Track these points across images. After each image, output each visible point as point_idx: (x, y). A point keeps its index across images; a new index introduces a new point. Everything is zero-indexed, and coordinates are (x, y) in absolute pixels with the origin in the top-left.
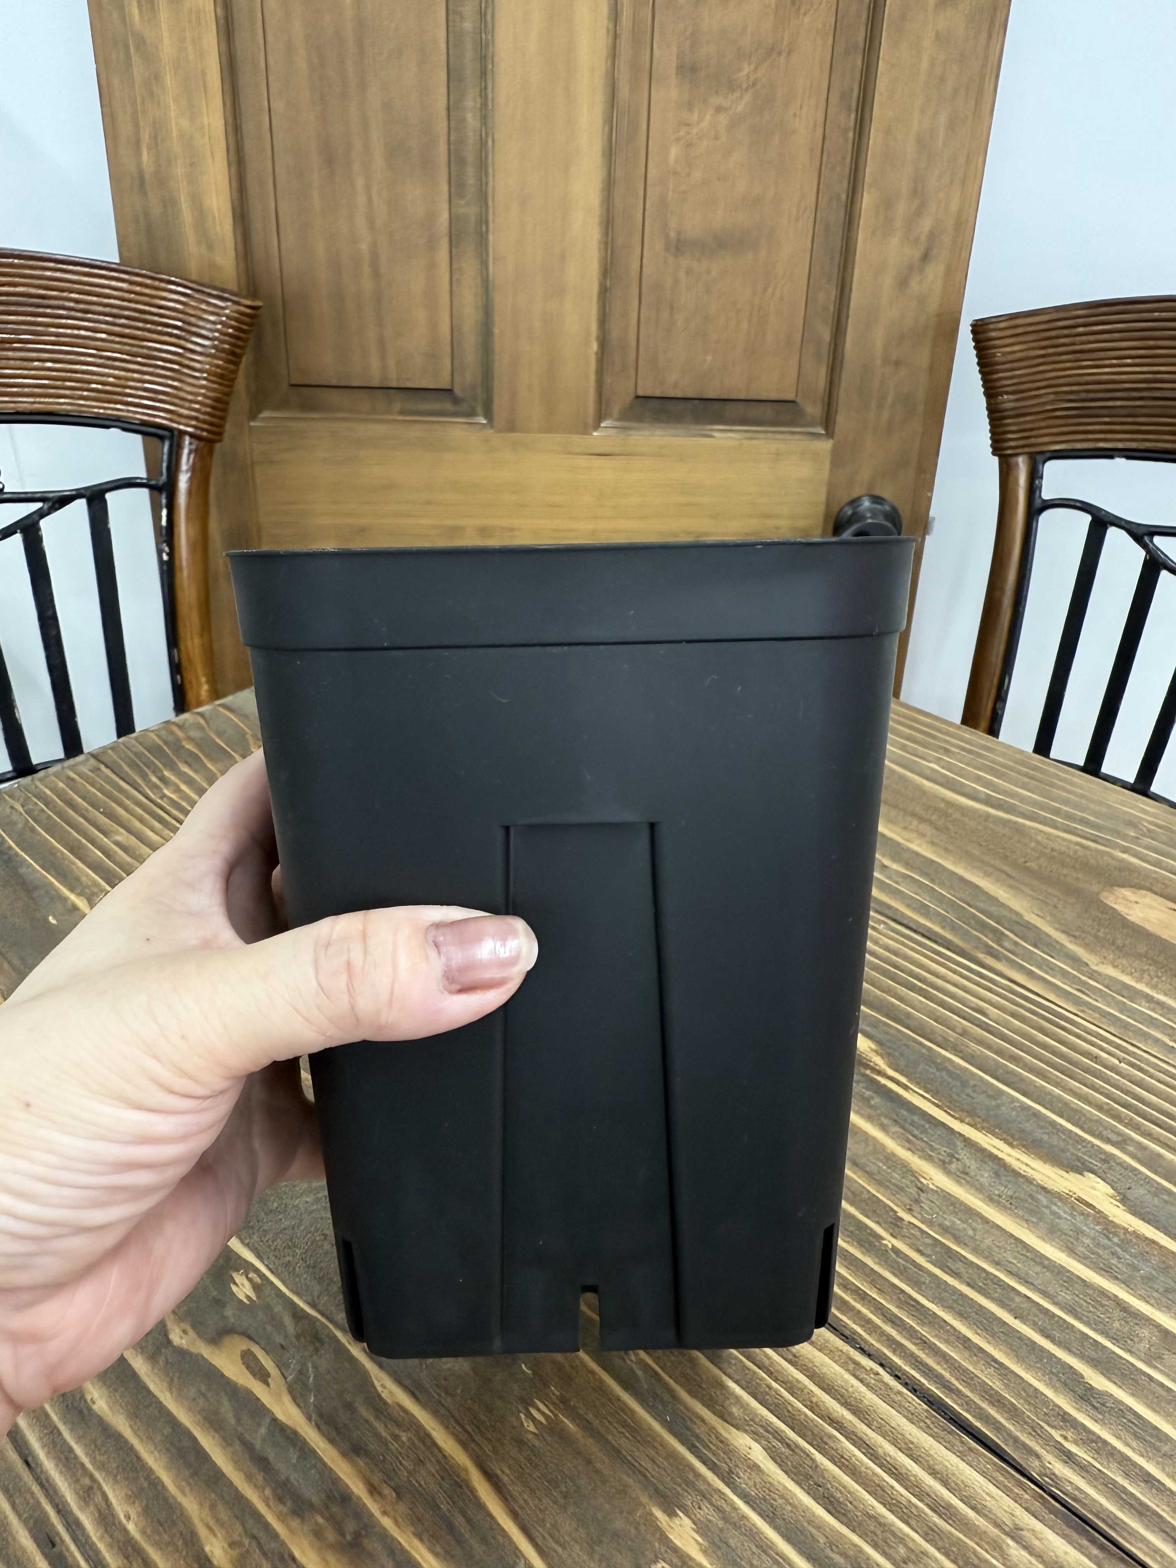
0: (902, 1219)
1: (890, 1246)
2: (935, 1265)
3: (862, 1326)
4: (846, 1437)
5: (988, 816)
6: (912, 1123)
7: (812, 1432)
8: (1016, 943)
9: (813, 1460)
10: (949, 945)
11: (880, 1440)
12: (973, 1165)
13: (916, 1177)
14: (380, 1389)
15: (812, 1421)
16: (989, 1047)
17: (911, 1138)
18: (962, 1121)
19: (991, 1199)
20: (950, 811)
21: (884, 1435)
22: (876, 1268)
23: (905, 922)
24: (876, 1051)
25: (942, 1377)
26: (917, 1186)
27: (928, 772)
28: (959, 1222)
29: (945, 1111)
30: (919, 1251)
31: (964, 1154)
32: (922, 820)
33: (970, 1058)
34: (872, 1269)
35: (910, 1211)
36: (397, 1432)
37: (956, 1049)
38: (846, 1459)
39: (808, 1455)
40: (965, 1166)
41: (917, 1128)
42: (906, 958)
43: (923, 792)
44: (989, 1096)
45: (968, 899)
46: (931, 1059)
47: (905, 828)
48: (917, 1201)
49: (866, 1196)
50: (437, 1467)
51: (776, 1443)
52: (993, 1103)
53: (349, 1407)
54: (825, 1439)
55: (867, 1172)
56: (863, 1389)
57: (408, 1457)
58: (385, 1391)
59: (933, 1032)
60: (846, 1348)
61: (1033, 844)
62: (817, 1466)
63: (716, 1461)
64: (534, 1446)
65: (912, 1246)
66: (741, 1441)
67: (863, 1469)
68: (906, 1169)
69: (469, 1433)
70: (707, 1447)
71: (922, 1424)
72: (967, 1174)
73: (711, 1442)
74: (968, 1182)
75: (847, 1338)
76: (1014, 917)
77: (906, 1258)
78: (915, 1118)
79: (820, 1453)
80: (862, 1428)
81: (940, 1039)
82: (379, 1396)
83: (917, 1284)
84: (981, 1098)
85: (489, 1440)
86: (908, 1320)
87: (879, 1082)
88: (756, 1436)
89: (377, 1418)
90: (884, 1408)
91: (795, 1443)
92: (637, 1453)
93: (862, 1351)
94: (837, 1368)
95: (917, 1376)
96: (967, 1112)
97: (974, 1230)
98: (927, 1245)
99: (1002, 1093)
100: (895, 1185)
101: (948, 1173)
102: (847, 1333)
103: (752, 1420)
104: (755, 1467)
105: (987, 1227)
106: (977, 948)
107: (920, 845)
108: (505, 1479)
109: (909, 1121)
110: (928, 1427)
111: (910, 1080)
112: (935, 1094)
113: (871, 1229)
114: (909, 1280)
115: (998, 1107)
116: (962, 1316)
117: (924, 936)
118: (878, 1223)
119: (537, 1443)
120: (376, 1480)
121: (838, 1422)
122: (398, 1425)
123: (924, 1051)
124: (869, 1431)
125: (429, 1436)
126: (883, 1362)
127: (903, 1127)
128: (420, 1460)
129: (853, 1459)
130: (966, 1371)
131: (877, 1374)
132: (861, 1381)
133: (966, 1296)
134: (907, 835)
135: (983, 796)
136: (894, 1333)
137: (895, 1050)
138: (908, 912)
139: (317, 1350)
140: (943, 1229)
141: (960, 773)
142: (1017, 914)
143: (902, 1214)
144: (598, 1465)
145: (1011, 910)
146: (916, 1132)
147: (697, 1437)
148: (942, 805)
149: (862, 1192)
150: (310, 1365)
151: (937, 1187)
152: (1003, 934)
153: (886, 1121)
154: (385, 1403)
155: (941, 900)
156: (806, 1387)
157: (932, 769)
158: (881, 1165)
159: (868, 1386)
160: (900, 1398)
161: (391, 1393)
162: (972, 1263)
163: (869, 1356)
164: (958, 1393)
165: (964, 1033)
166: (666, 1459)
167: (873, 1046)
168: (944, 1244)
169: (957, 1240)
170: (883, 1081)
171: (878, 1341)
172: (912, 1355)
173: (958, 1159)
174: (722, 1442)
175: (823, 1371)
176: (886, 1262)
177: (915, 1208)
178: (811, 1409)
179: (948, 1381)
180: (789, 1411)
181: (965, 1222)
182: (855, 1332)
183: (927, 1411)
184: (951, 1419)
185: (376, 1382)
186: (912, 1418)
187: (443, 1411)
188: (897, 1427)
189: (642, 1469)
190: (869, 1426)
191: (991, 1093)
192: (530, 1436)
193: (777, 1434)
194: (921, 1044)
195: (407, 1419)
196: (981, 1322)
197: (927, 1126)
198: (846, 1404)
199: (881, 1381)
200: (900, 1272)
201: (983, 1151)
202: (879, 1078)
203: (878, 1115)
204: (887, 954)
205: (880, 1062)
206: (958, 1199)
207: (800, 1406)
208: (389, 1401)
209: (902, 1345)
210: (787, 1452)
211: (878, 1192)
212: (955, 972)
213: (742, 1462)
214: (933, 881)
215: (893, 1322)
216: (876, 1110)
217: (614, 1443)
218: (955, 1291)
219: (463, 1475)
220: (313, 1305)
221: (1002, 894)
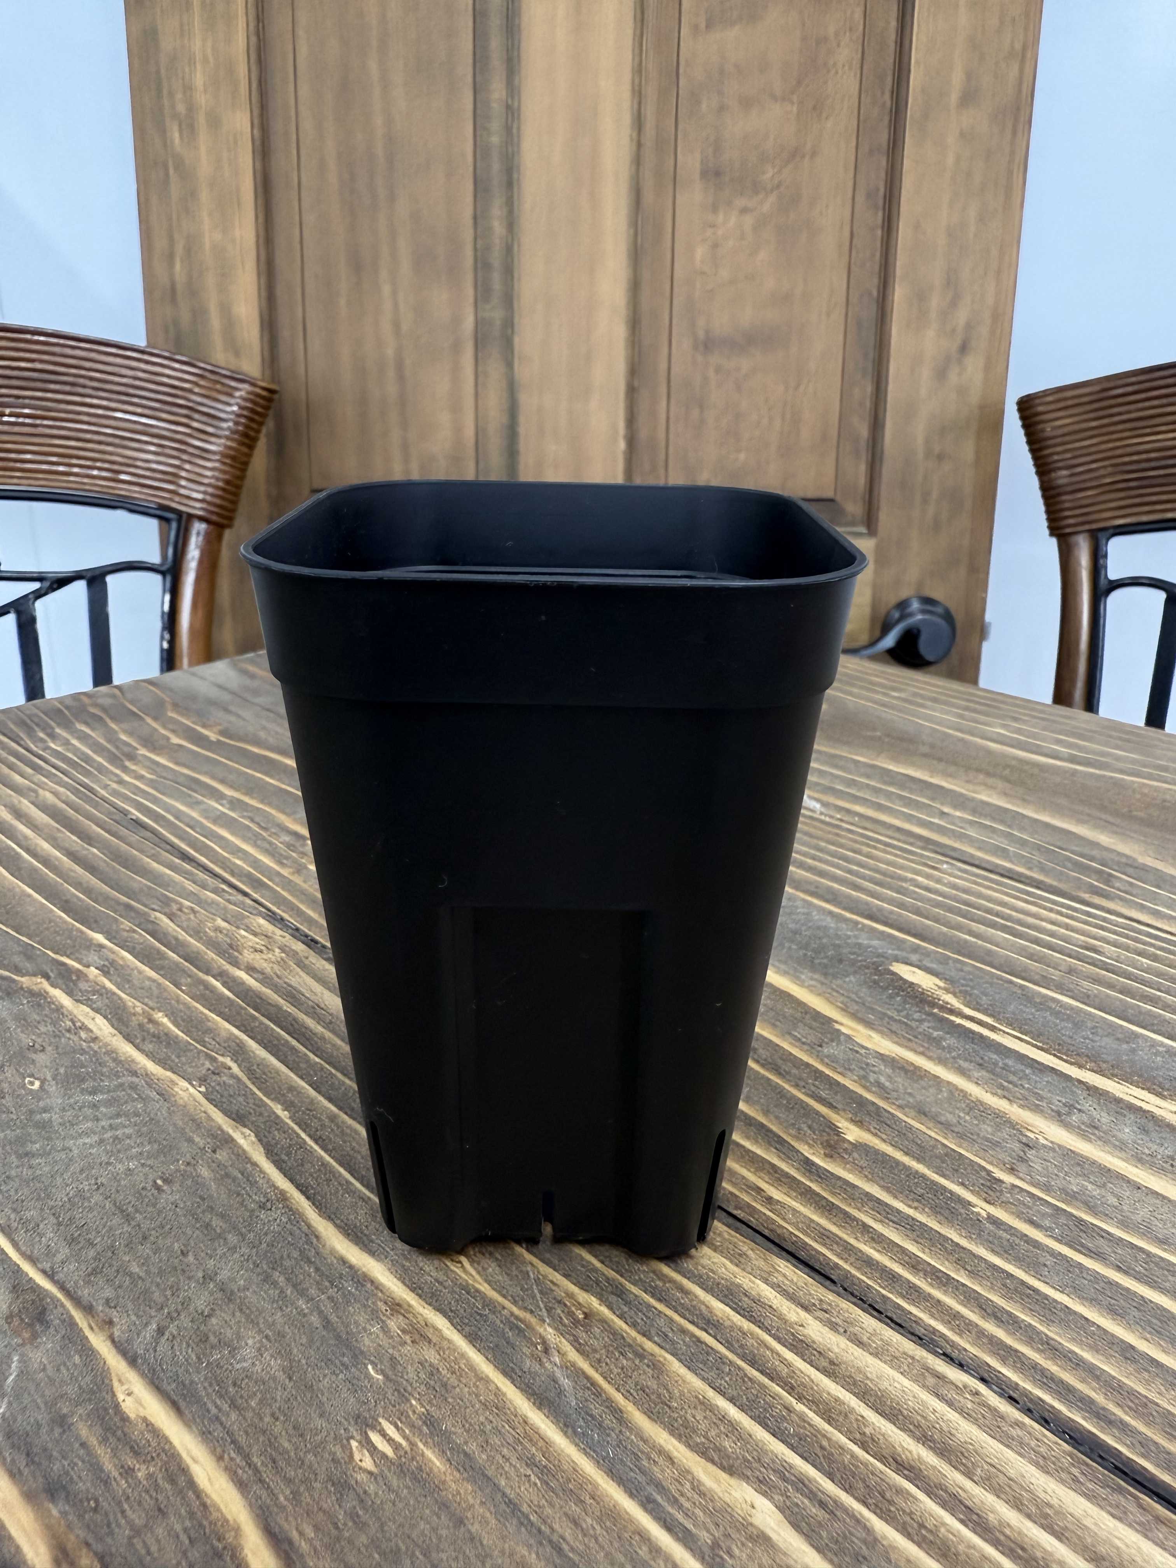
0: (1001, 1181)
1: (984, 1214)
2: (1059, 1241)
3: (947, 1323)
4: (929, 1494)
5: (1074, 773)
6: (1005, 1068)
7: (864, 1481)
8: (1131, 884)
9: (869, 1530)
10: (1038, 885)
11: (990, 1499)
12: (1105, 1118)
13: (1018, 1130)
14: (121, 1397)
15: (866, 1465)
16: (1111, 986)
17: (1006, 1084)
18: (1081, 1067)
19: (1139, 1160)
20: (1026, 767)
21: (998, 1492)
22: (964, 1243)
23: (977, 862)
24: (945, 989)
25: (1092, 1401)
26: (1021, 1142)
27: (995, 736)
28: (1090, 1187)
29: (1055, 1055)
30: (1032, 1222)
31: (1088, 1104)
32: (988, 774)
33: (1086, 999)
34: (957, 1245)
35: (1012, 1170)
36: (130, 1462)
37: (1060, 988)
38: (931, 1531)
39: (858, 1521)
40: (1091, 1117)
41: (1014, 1073)
42: (980, 896)
43: (989, 752)
44: (1118, 1039)
45: (1059, 844)
46: (1028, 997)
47: (968, 782)
48: (1022, 1160)
49: (940, 1150)
50: (188, 1523)
51: (799, 1498)
52: (1125, 1046)
53: (62, 1422)
54: (888, 1495)
55: (941, 1123)
56: (952, 1415)
57: (140, 1503)
58: (128, 1399)
59: (1026, 969)
60: (920, 1353)
61: (1138, 796)
62: (876, 1540)
63: (690, 1526)
64: (365, 1492)
65: (1019, 1215)
66: (737, 1494)
67: (961, 1548)
68: (1001, 1120)
69: (256, 1471)
70: (675, 1502)
71: (1064, 1475)
72: (1096, 1128)
73: (682, 1495)
74: (1100, 1138)
75: (921, 1339)
76: (1124, 860)
77: (1010, 1229)
78: (1010, 1062)
79: (881, 1518)
80: (955, 1478)
81: (1037, 977)
82: (117, 1406)
83: (1034, 1266)
84: (1107, 1041)
85: (289, 1481)
86: (1023, 1316)
87: (953, 1022)
88: (764, 1487)
89: (104, 1440)
90: (992, 1447)
91: (835, 1502)
92: (548, 1511)
93: (948, 1358)
94: (906, 1382)
95: (1047, 1398)
96: (1087, 1056)
97: (1119, 1198)
98: (1044, 1215)
99: (1137, 1036)
100: (987, 1140)
101: (1067, 1126)
102: (920, 1331)
103: (759, 1460)
104: (761, 1539)
105: (1138, 1195)
106: (1079, 888)
107: (989, 796)
108: (304, 1546)
109: (1000, 1064)
110: (1076, 1480)
111: (998, 1020)
112: (1037, 1036)
113: (951, 1192)
114: (1019, 1261)
115: (1133, 1051)
116: (1113, 1312)
117: (1002, 875)
118: (962, 1184)
119: (372, 1488)
120: (71, 1541)
121: (911, 1469)
122: (136, 1453)
123: (1015, 989)
124: (968, 1484)
125: (184, 1471)
126: (986, 1376)
127: (992, 1072)
128: (160, 1510)
129: (943, 1530)
130: (1132, 1393)
131: (977, 1393)
132: (950, 1404)
133: (1117, 1285)
134: (971, 787)
135: (1066, 756)
136: (1000, 1333)
137: (973, 988)
138: (979, 854)
139: (35, 1336)
140: (1067, 1194)
141: (1034, 736)
142: (1127, 857)
143: (999, 1174)
144: (475, 1528)
145: (1119, 854)
146: (1012, 1078)
147: (659, 1486)
148: (1014, 763)
149: (934, 1147)
150: (16, 1358)
151: (1052, 1142)
152: (1110, 875)
153: (965, 1065)
154: (125, 1419)
155: (1023, 843)
156: (852, 1410)
157: (999, 733)
158: (962, 1115)
159: (961, 1411)
160: (1020, 1432)
161: (139, 1402)
162: (1121, 1240)
163: (961, 1366)
164: (1123, 1427)
165: (1071, 971)
166: (600, 1520)
167: (942, 984)
168: (1072, 1215)
169: (1092, 1209)
170: (958, 1021)
171: (973, 1344)
172: (1035, 1366)
173: (1080, 1110)
174: (702, 1494)
175: (882, 1387)
176: (979, 1235)
177: (1022, 1168)
178: (864, 1446)
179: (1104, 1409)
180: (822, 1448)
181: (1104, 1186)
182: (935, 1331)
183: (1071, 1455)
184: (1116, 1468)
185: (116, 1384)
186: (1044, 1464)
187: (218, 1432)
188: (1021, 1480)
189: (555, 1538)
190: (969, 1474)
191: (1120, 1036)
192: (361, 1477)
193: (802, 1484)
194: (1011, 982)
195: (154, 1444)
196: (1150, 1323)
197: (1027, 1071)
198: (924, 1439)
199: (985, 1404)
200: (1006, 1251)
201: (1118, 1101)
202: (953, 1018)
203: (954, 1058)
204: (954, 892)
205: (954, 1002)
206: (1087, 1159)
207: (843, 1440)
208: (132, 1416)
209: (1016, 1351)
210: (821, 1514)
211: (960, 1146)
212: (1051, 910)
213: (738, 1530)
214: (1010, 827)
215: (996, 1318)
216: (949, 1052)
217: (508, 1491)
218: (1097, 1277)
219: (230, 1537)
220: (50, 1275)
221: (1104, 839)
